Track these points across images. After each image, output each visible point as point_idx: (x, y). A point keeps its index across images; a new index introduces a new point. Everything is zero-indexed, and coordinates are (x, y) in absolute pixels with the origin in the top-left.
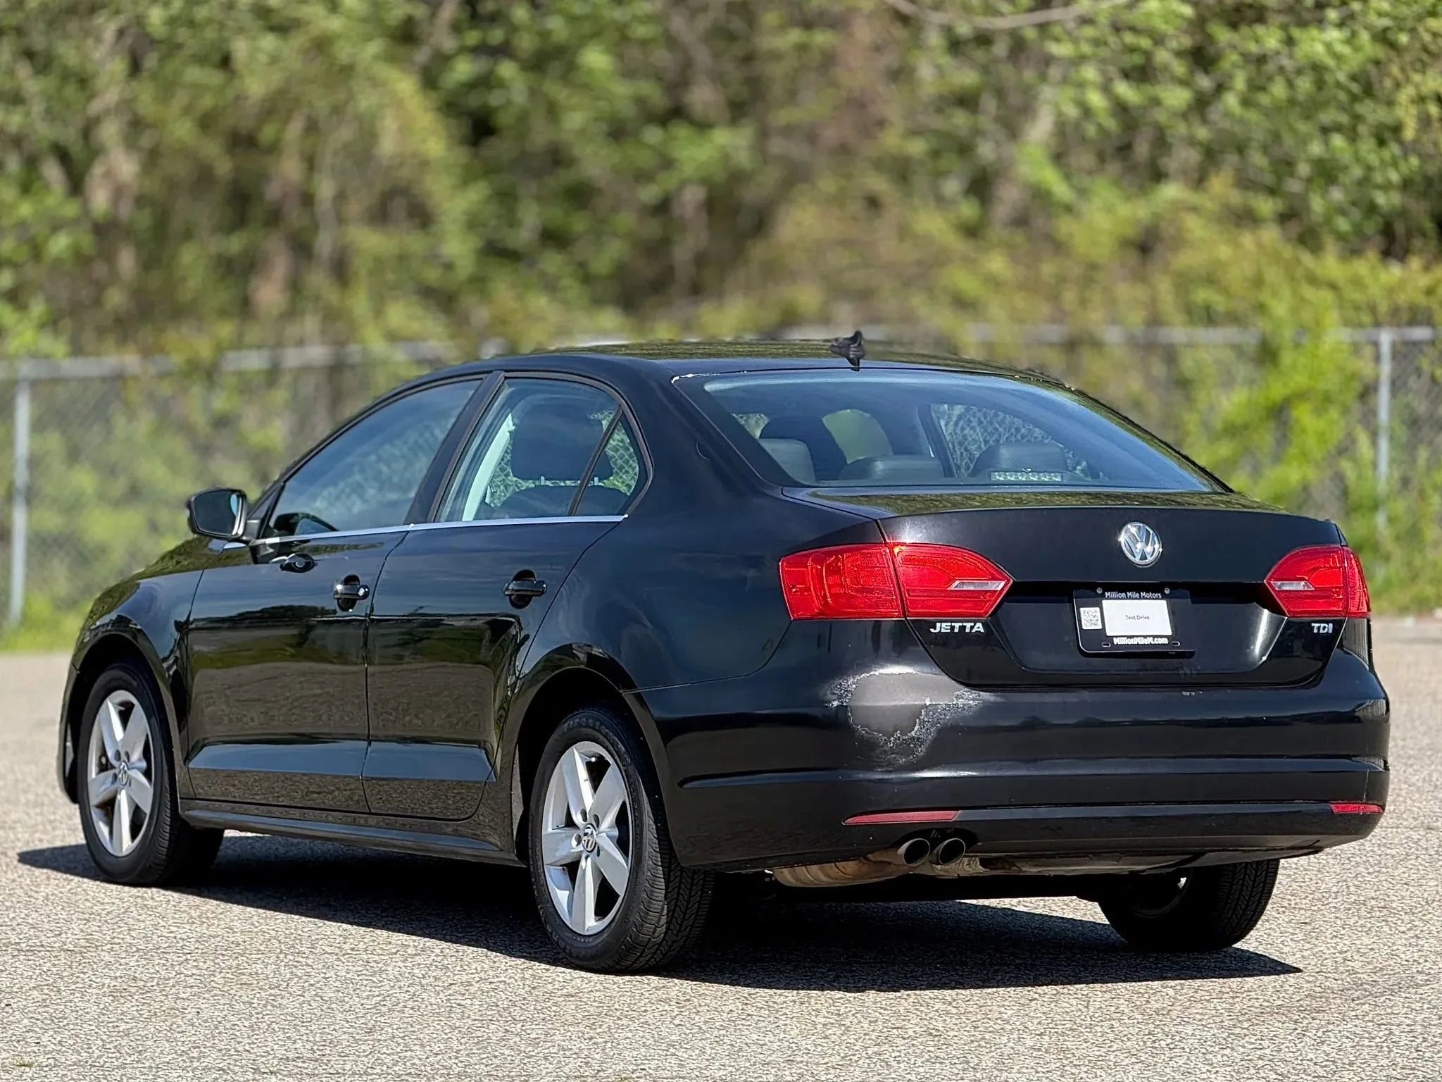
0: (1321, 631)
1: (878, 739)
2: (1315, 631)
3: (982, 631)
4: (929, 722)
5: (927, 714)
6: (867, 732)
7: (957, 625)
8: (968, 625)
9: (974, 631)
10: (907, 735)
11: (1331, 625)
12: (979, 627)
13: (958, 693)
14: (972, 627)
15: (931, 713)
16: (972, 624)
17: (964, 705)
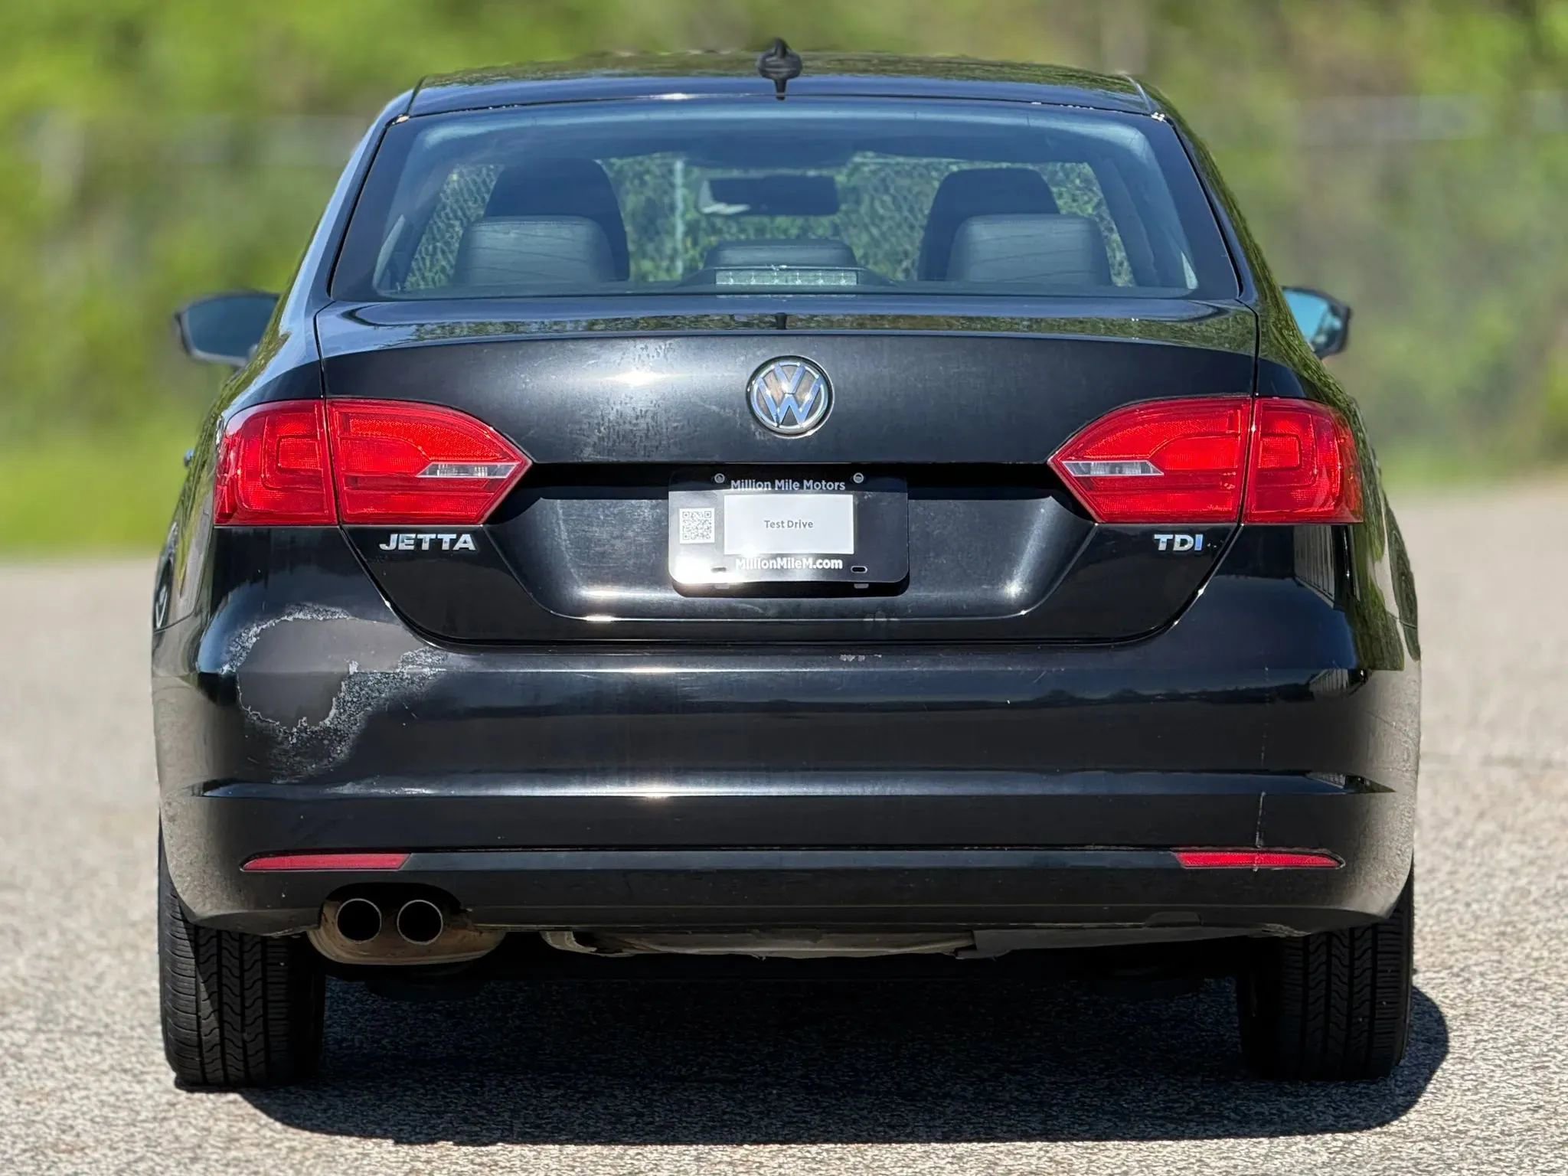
0: (1177, 547)
1: (274, 730)
2: (1162, 547)
3: (471, 546)
4: (352, 702)
5: (350, 691)
6: (259, 718)
7: (427, 538)
8: (447, 538)
9: (457, 547)
10: (317, 725)
11: (1200, 537)
12: (467, 542)
13: (409, 653)
14: (453, 542)
15: (357, 687)
16: (454, 536)
17: (415, 674)
